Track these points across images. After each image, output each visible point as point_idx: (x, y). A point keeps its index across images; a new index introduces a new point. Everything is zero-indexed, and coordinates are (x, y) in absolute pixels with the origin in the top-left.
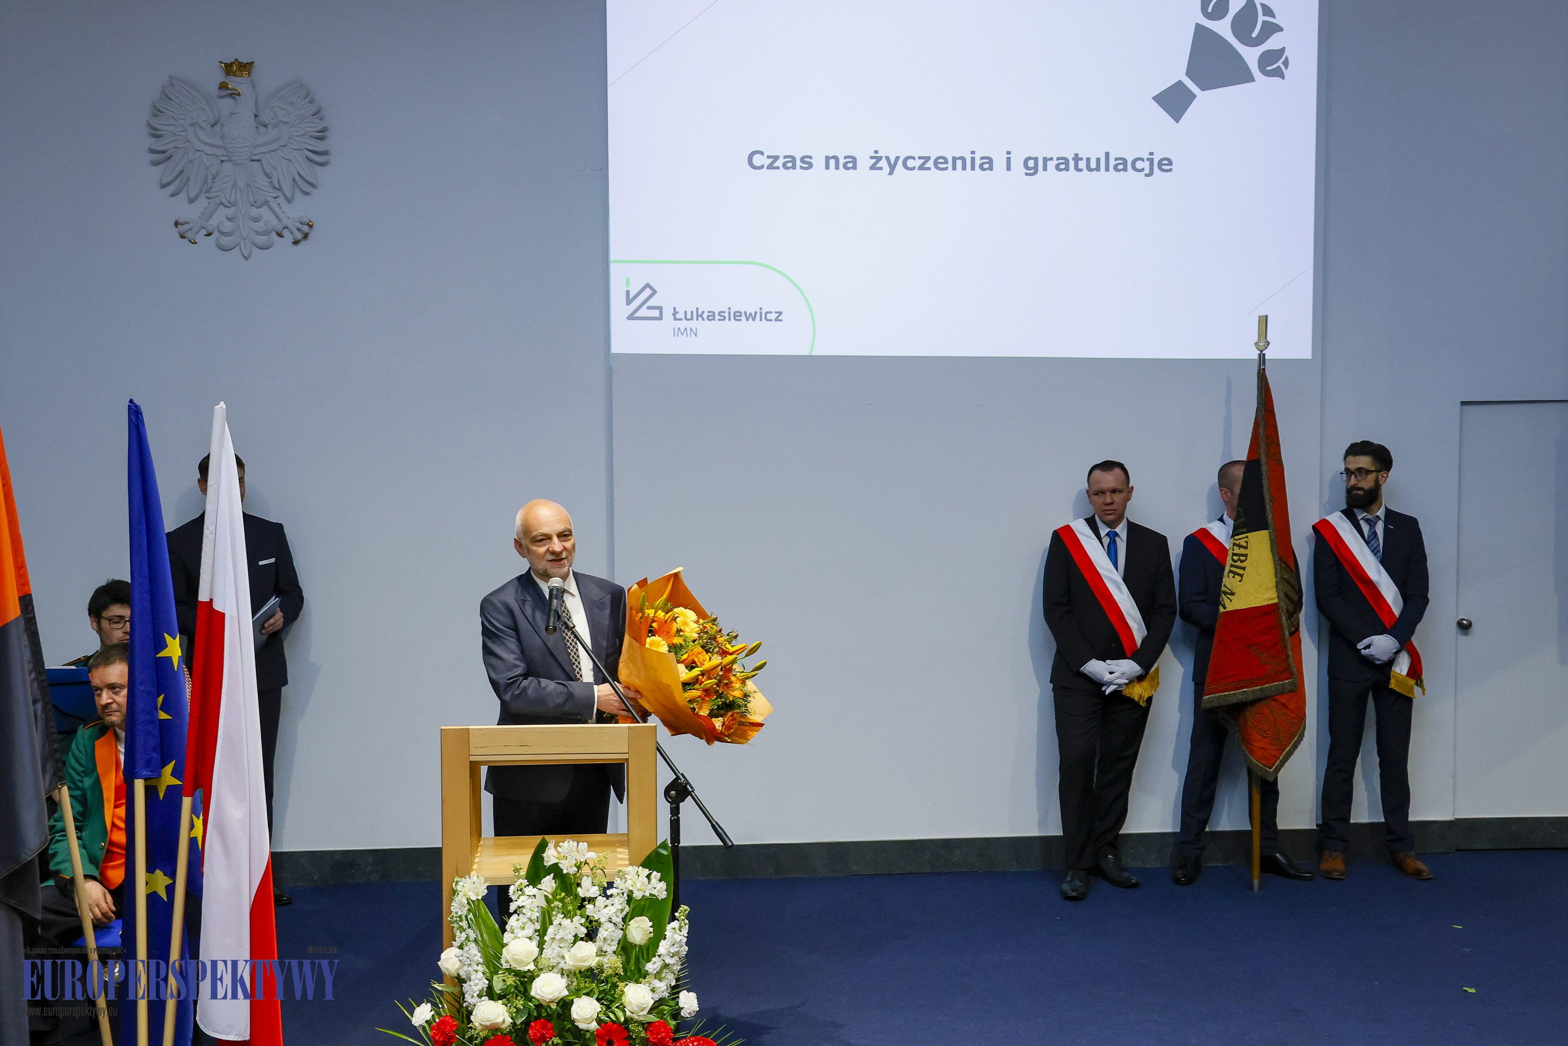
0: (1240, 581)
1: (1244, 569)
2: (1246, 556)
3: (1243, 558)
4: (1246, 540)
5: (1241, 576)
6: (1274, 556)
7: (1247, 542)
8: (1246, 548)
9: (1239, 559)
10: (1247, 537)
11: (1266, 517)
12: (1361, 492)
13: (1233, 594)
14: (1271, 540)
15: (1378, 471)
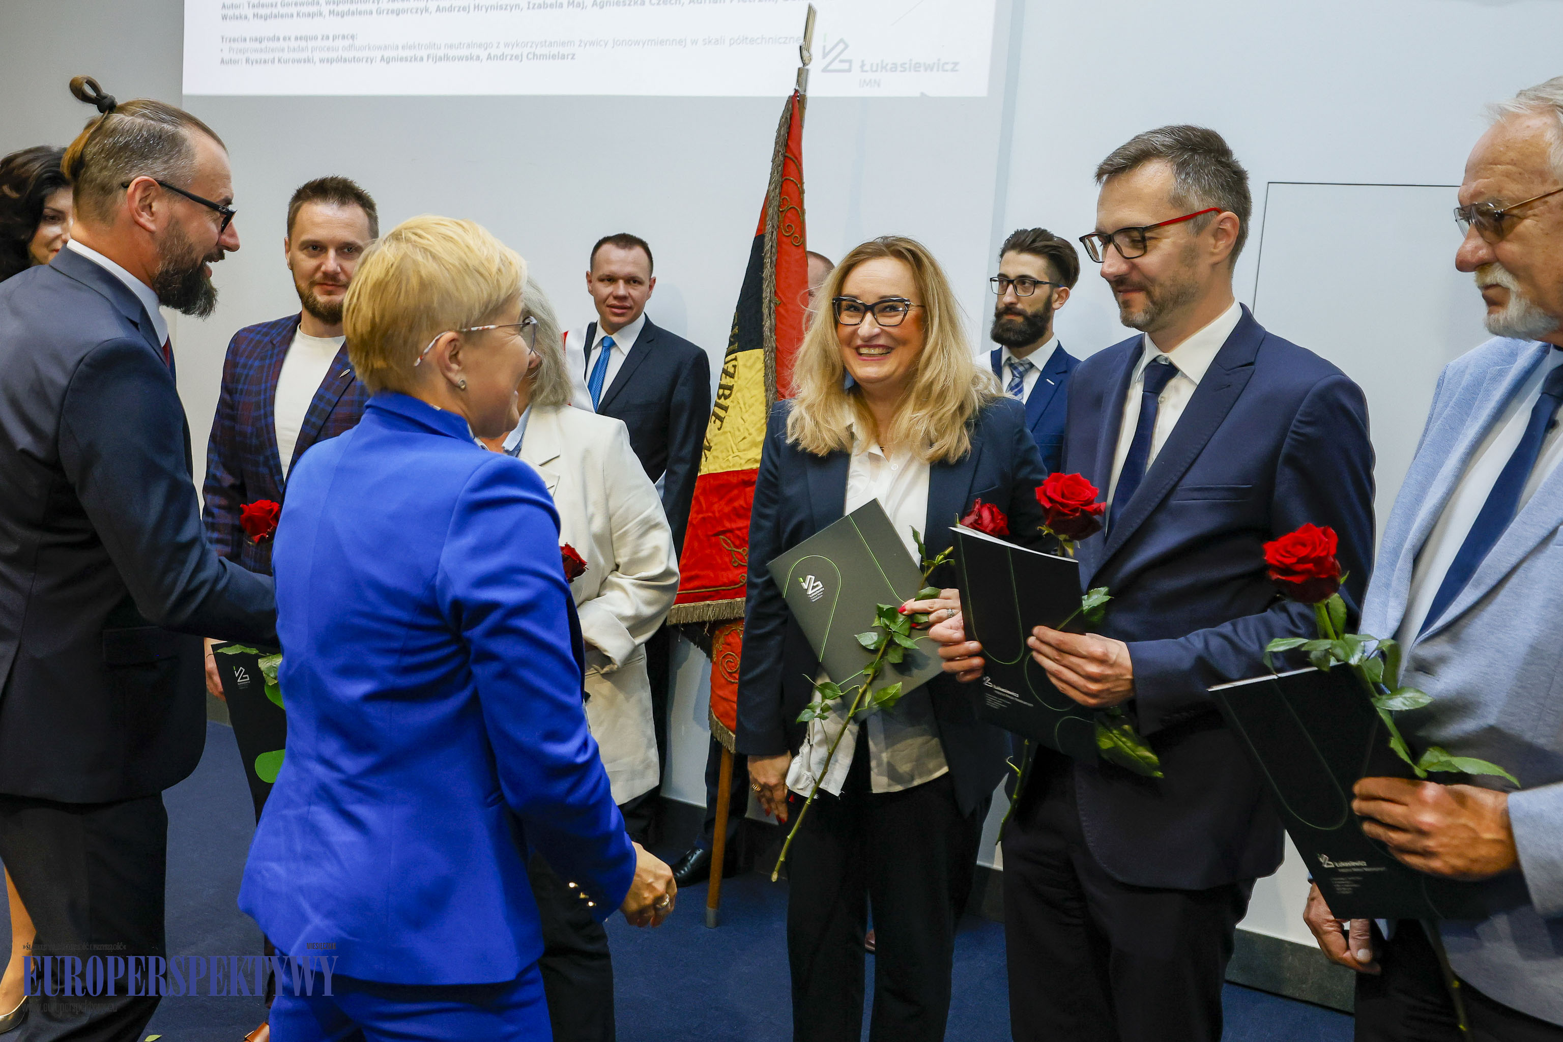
0: (719, 429)
1: (725, 409)
2: (730, 388)
3: (727, 392)
4: (734, 363)
5: (721, 420)
6: (766, 390)
7: (735, 366)
8: (732, 376)
9: (723, 394)
10: (735, 359)
11: (762, 327)
12: (1019, 319)
13: (709, 449)
14: (765, 362)
15: (1054, 285)
